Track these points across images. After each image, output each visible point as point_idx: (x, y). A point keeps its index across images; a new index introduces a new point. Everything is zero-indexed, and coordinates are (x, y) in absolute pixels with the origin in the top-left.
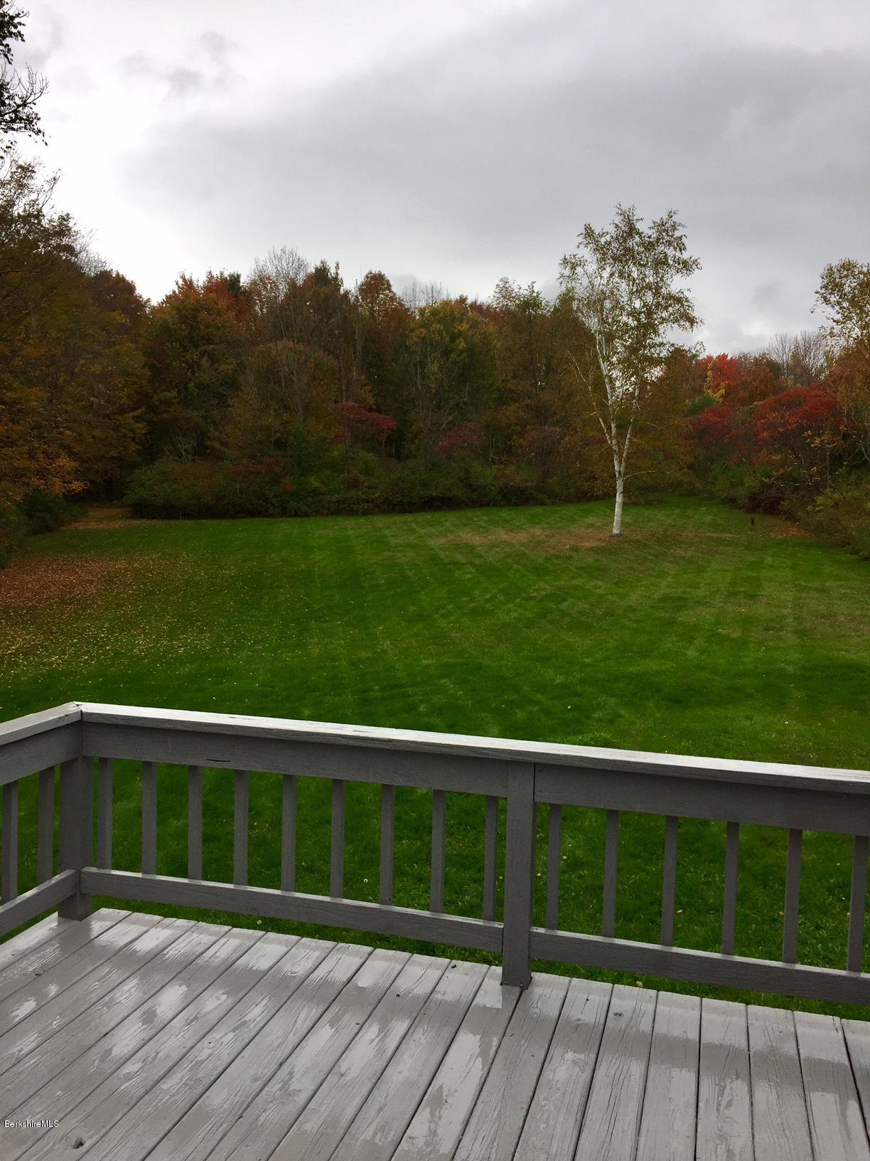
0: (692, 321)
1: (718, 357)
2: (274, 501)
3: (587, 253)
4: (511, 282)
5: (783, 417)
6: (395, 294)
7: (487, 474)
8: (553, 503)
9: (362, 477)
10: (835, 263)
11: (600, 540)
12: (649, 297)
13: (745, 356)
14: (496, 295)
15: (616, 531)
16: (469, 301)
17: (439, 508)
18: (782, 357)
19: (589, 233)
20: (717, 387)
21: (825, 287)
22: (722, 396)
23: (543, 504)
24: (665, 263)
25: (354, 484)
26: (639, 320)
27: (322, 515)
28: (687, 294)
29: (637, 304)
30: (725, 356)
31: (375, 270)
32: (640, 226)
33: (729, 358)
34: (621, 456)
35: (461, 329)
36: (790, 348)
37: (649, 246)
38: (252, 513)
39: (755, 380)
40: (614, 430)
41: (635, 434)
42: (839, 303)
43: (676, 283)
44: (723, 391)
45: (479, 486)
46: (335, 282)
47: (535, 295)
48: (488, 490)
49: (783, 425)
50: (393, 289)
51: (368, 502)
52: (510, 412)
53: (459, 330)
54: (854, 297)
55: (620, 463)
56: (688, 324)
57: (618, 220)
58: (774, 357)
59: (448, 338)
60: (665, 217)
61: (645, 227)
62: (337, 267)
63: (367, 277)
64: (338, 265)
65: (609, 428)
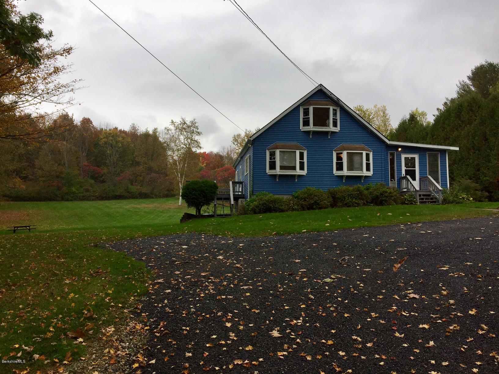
0: (200, 148)
1: (203, 153)
2: (59, 196)
3: (172, 127)
4: (135, 125)
5: (224, 174)
6: (94, 126)
7: (134, 188)
8: (156, 198)
9: (90, 188)
10: (236, 134)
11: (176, 206)
12: (189, 141)
13: (212, 152)
14: (130, 128)
15: (180, 204)
16: (119, 129)
17: (118, 199)
18: (224, 154)
19: (172, 122)
20: (203, 163)
21: (234, 140)
22: (205, 166)
23: (153, 198)
24: (193, 132)
25: (87, 190)
26: (186, 146)
27: (77, 200)
28: (199, 140)
29: (186, 142)
30: (205, 153)
31: (87, 117)
32: (187, 122)
33: (207, 153)
34: (181, 182)
35: (120, 140)
36: (226, 151)
37: (189, 127)
38: (50, 200)
39: (215, 161)
40: (179, 175)
41: (185, 177)
42: (237, 144)
43: (196, 138)
44: (205, 164)
45: (131, 192)
46: (71, 121)
47: (148, 132)
48: (135, 193)
49: (224, 176)
50: (93, 124)
51: (94, 196)
52: (141, 168)
53: (119, 140)
54: (241, 143)
55: (181, 185)
56: (199, 148)
57: (181, 120)
58: (221, 154)
59: (115, 142)
60: (193, 120)
61: (188, 123)
62: (73, 115)
63: (83, 119)
64: (73, 114)
65: (178, 175)
